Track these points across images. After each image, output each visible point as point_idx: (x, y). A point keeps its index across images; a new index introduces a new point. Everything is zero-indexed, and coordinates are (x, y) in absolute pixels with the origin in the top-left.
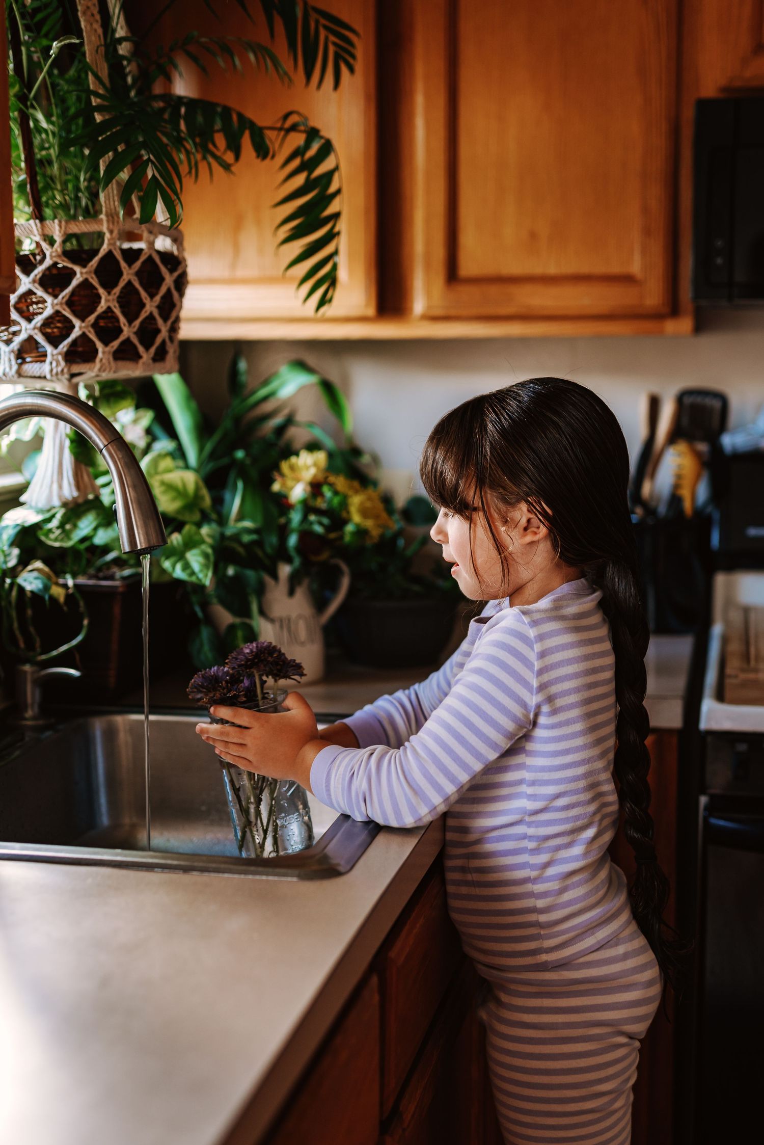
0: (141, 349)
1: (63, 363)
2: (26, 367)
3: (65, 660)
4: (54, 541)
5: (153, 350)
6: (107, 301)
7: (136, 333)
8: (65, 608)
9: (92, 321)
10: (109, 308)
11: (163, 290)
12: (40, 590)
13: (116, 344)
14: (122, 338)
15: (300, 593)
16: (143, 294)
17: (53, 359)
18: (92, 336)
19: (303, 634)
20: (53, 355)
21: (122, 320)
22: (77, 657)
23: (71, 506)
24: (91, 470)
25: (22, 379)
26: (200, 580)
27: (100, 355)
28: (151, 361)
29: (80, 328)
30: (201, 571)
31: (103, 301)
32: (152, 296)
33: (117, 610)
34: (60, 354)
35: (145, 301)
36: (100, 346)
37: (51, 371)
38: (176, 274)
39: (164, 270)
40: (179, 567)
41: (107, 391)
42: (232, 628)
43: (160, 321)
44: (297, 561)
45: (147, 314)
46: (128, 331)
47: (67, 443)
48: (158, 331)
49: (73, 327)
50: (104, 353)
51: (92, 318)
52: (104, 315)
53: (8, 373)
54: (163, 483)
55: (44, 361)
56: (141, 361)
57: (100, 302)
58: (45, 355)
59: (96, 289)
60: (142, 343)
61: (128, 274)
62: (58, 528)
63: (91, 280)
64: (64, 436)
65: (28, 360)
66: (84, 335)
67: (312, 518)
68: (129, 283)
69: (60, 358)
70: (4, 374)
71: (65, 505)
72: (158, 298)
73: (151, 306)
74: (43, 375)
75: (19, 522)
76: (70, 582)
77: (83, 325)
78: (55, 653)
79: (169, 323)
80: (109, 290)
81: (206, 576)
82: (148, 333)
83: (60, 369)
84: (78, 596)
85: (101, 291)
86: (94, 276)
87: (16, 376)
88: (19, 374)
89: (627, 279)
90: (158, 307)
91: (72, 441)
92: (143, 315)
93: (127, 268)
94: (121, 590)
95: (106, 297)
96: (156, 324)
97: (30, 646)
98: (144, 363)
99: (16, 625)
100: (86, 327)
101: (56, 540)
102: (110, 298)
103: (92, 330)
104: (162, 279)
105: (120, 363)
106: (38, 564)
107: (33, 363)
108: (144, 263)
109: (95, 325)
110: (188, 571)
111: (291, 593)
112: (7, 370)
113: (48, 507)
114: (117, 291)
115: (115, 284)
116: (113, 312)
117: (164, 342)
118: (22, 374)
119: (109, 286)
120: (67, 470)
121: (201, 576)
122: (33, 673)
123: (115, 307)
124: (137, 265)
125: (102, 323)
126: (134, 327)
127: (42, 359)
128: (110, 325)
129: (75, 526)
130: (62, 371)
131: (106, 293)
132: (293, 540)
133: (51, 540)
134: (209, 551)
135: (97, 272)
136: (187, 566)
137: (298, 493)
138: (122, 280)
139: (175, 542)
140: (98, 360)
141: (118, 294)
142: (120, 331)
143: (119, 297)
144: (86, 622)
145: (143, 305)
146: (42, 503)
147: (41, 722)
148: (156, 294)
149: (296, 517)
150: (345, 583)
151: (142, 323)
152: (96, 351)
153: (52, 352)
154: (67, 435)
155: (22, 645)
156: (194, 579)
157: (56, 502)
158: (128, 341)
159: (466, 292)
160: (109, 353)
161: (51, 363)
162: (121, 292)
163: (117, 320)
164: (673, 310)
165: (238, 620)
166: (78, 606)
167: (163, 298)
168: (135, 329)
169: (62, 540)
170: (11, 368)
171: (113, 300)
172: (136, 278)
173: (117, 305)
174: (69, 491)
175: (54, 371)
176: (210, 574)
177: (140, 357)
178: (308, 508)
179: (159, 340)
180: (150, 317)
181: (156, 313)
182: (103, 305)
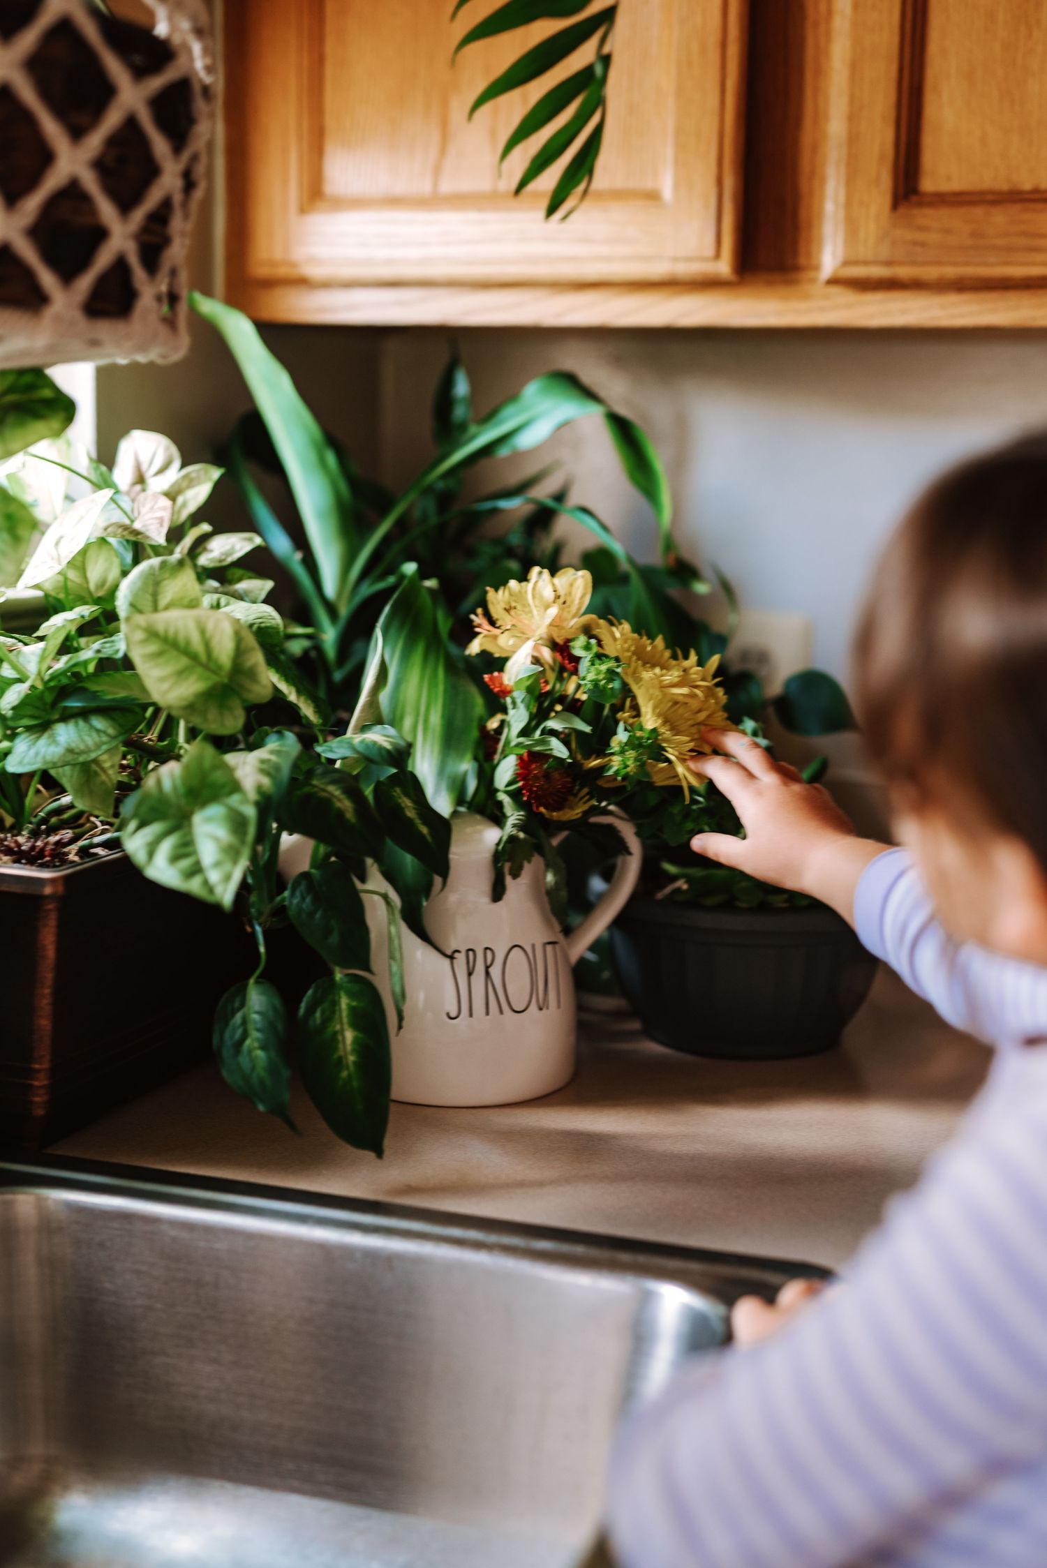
0: (47, 279)
5: (85, 282)
7: (29, 233)
11: (112, 119)
16: (51, 127)
19: (519, 987)
26: (211, 890)
28: (78, 315)
30: (218, 863)
32: (77, 133)
33: (48, 939)
35: (55, 145)
38: (156, 83)
39: (114, 67)
40: (166, 847)
43: (106, 210)
44: (514, 819)
45: (64, 180)
48: (100, 234)
54: (152, 634)
56: (49, 312)
60: (51, 259)
68: (5, 90)
73: (72, 164)
79: (139, 215)
81: (227, 878)
82: (67, 236)
90: (98, 167)
92: (53, 181)
94: (52, 891)
96: (93, 213)
98: (58, 318)
104: (110, 91)
108: (49, 35)
110: (185, 863)
111: (498, 892)
117: (120, 265)
121: (214, 876)
124: (29, 38)
126: (26, 216)
132: (506, 771)
134: (250, 812)
136: (185, 849)
139: (167, 785)
145: (49, 157)
148: (91, 128)
149: (515, 720)
150: (629, 868)
151: (47, 204)
156: (194, 886)
167: (114, 142)
168: (28, 222)
172: (27, 78)
176: (238, 872)
177: (44, 300)
179: (104, 259)
180: (72, 192)
181: (90, 182)
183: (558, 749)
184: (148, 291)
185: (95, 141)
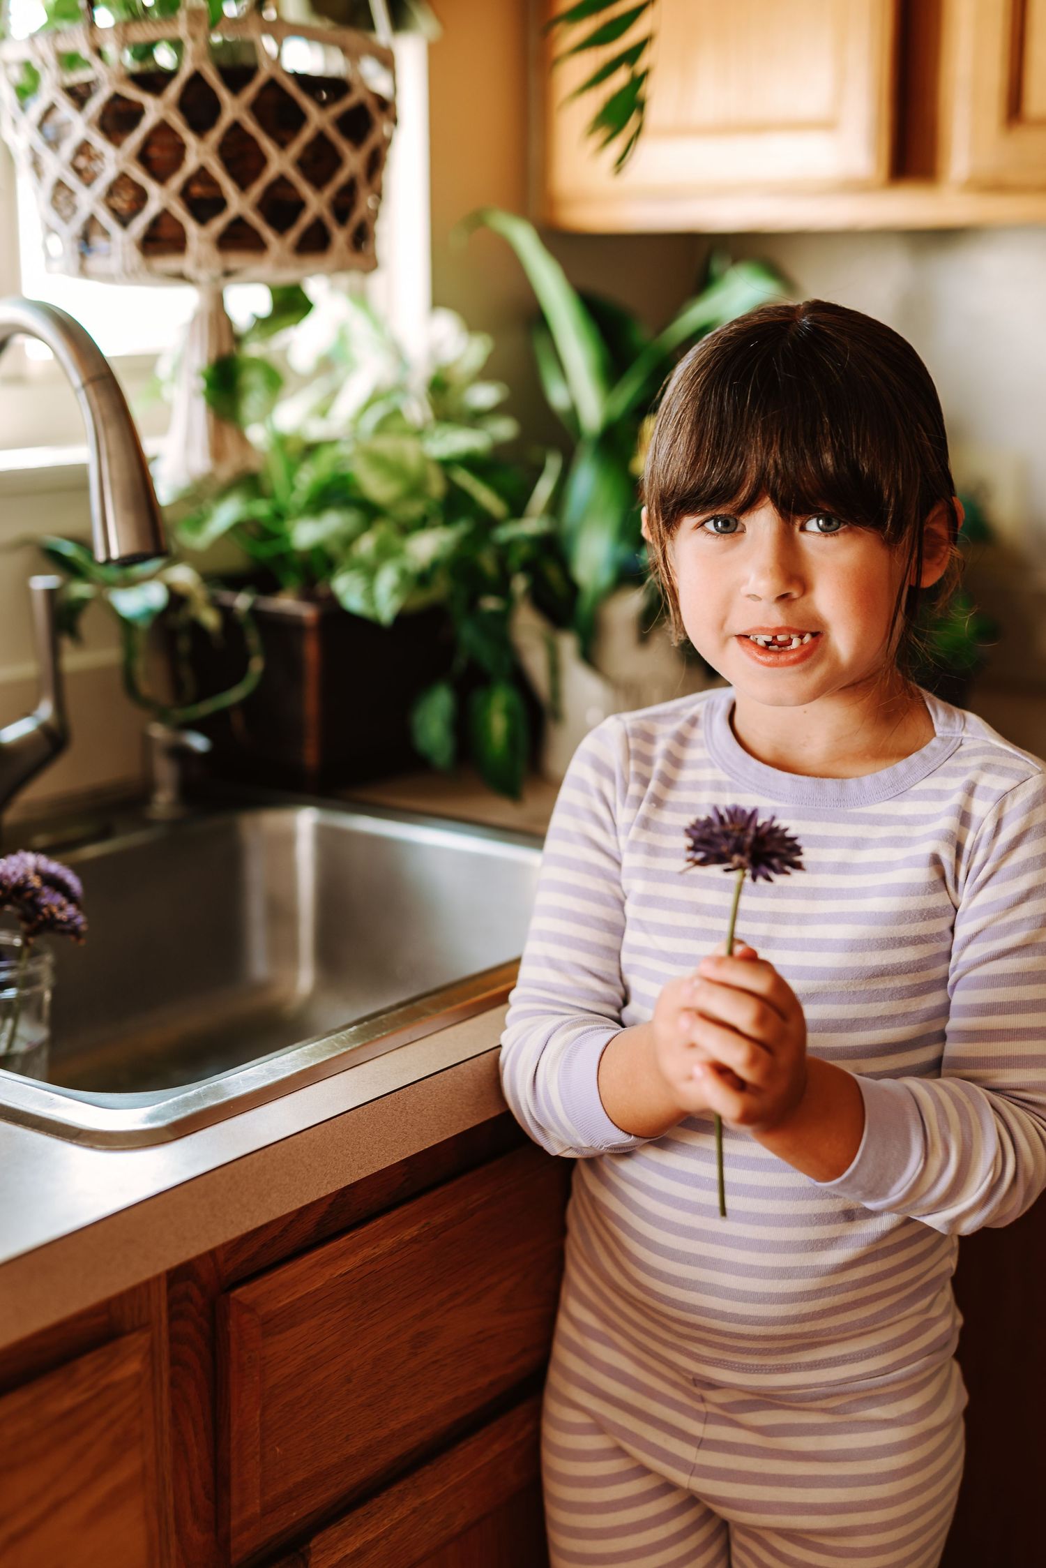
0: (268, 234)
1: (137, 256)
2: (93, 259)
5: (293, 235)
6: (198, 153)
7: (254, 207)
9: (180, 186)
10: (203, 167)
11: (307, 134)
13: (218, 224)
14: (228, 216)
16: (265, 142)
18: (180, 213)
20: (122, 242)
21: (227, 186)
26: (378, 613)
27: (193, 243)
28: (290, 254)
29: (159, 198)
30: (386, 597)
31: (192, 154)
32: (282, 144)
34: (133, 240)
35: (268, 154)
36: (191, 227)
37: (125, 268)
38: (337, 110)
39: (305, 102)
43: (306, 190)
45: (276, 174)
46: (239, 203)
47: (201, 388)
48: (302, 205)
49: (147, 195)
50: (199, 238)
51: (176, 182)
52: (196, 176)
56: (270, 254)
57: (187, 155)
59: (180, 134)
61: (232, 109)
63: (171, 121)
66: (165, 212)
68: (236, 126)
69: (133, 246)
72: (293, 150)
73: (281, 162)
74: (113, 274)
77: (164, 192)
79: (330, 191)
82: (280, 208)
83: (133, 265)
85: (189, 138)
86: (175, 113)
90: (299, 163)
91: (210, 386)
92: (267, 176)
93: (230, 99)
95: (196, 147)
96: (297, 193)
100: (170, 197)
102: (204, 148)
103: (179, 202)
105: (232, 256)
108: (262, 89)
109: (183, 194)
110: (369, 598)
114: (216, 135)
116: (210, 173)
117: (319, 222)
119: (201, 128)
120: (200, 429)
121: (382, 606)
123: (213, 164)
124: (250, 92)
125: (197, 190)
126: (251, 197)
128: (207, 194)
130: (137, 268)
135: (181, 106)
136: (371, 590)
138: (222, 117)
139: (366, 549)
140: (188, 250)
141: (216, 141)
142: (225, 203)
143: (220, 148)
144: (256, 667)
145: (266, 161)
148: (292, 143)
151: (266, 189)
152: (186, 236)
153: (120, 235)
156: (369, 611)
158: (241, 220)
160: (209, 239)
162: (223, 138)
163: (218, 186)
167: (305, 149)
168: (254, 201)
171: (210, 152)
172: (249, 115)
173: (218, 163)
174: (202, 460)
175: (129, 266)
177: (266, 246)
179: (306, 219)
180: (282, 181)
181: (294, 175)
182: (191, 163)
184: (340, 237)
185: (295, 148)
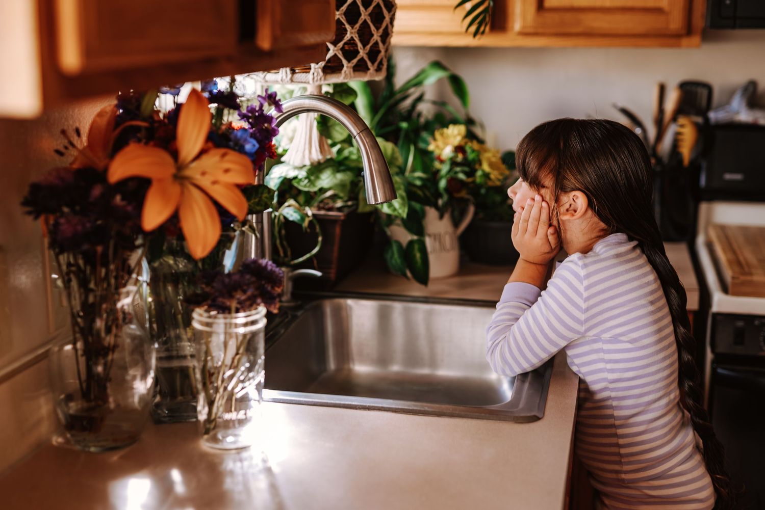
0: (369, 64)
1: (321, 74)
2: (296, 76)
3: (307, 264)
4: (303, 186)
5: (376, 64)
6: (351, 33)
7: (367, 54)
8: (308, 230)
9: (341, 46)
10: (352, 37)
11: (384, 25)
12: (299, 220)
13: (355, 61)
14: (358, 58)
15: (447, 217)
16: (373, 28)
17: (315, 71)
18: (340, 56)
19: (447, 244)
20: (315, 69)
21: (360, 45)
22: (315, 262)
23: (316, 164)
24: (330, 142)
25: (293, 83)
26: (400, 214)
27: (345, 68)
28: (374, 72)
29: (334, 51)
30: (400, 208)
31: (348, 33)
32: (377, 29)
33: (338, 230)
34: (320, 68)
35: (373, 32)
36: (344, 62)
37: (314, 79)
38: (391, 14)
39: (385, 11)
41: (338, 89)
42: (411, 243)
43: (381, 45)
44: (445, 197)
45: (375, 41)
46: (362, 53)
47: (315, 124)
48: (379, 52)
49: (328, 50)
50: (347, 67)
51: (341, 45)
52: (349, 42)
53: (284, 80)
55: (309, 72)
56: (369, 72)
57: (346, 34)
58: (310, 69)
59: (344, 25)
60: (370, 60)
61: (365, 15)
62: (306, 178)
63: (341, 19)
64: (313, 118)
65: (297, 71)
66: (335, 55)
67: (458, 169)
68: (365, 21)
69: (320, 71)
70: (282, 80)
71: (312, 164)
72: (381, 30)
73: (376, 37)
74: (307, 81)
75: (283, 175)
76: (310, 213)
77: (336, 49)
78: (301, 259)
79: (385, 45)
80: (352, 26)
81: (404, 211)
82: (373, 54)
83: (319, 78)
84: (315, 222)
85: (348, 26)
86: (343, 16)
87: (290, 82)
88: (292, 80)
89: (658, 11)
90: (381, 36)
91: (318, 123)
92: (372, 42)
93: (364, 11)
94: (342, 218)
95: (351, 30)
96: (378, 47)
97: (286, 255)
98: (371, 73)
99: (278, 242)
100: (337, 50)
101: (305, 186)
102: (353, 31)
103: (340, 52)
104: (384, 18)
105: (357, 73)
106: (292, 202)
107: (302, 74)
108: (374, 7)
109: (342, 49)
110: (392, 208)
111: (441, 218)
112: (284, 77)
113: (301, 165)
114: (357, 26)
115: (356, 22)
116: (354, 40)
117: (382, 59)
118: (294, 80)
119: (352, 23)
120: (315, 141)
121: (400, 211)
122: (288, 273)
123: (356, 37)
124: (371, 9)
125: (347, 47)
126: (366, 50)
127: (308, 71)
128: (352, 49)
129: (318, 178)
130: (321, 79)
131: (350, 28)
132: (443, 183)
133: (302, 186)
134: (405, 195)
135: (346, 14)
137: (447, 152)
138: (360, 19)
140: (343, 72)
141: (358, 28)
142: (358, 52)
143: (358, 30)
144: (320, 239)
145: (372, 35)
146: (298, 163)
147: (292, 304)
148: (380, 27)
149: (445, 169)
150: (472, 210)
151: (371, 47)
152: (343, 66)
153: (315, 66)
154: (315, 119)
155: (282, 254)
156: (396, 213)
157: (308, 163)
158: (362, 59)
159: (549, 17)
160: (351, 67)
161: (314, 74)
162: (360, 27)
163: (357, 46)
164: (689, 30)
165: (415, 237)
166: (315, 229)
167: (384, 30)
168: (367, 51)
169: (309, 186)
170: (286, 77)
171: (355, 32)
172: (369, 18)
173: (357, 35)
174: (316, 156)
175: (316, 79)
176: (406, 210)
177: (368, 69)
178: (454, 163)
180: (376, 43)
181: (379, 40)
182: (348, 36)
183: (462, 176)
